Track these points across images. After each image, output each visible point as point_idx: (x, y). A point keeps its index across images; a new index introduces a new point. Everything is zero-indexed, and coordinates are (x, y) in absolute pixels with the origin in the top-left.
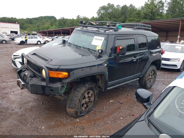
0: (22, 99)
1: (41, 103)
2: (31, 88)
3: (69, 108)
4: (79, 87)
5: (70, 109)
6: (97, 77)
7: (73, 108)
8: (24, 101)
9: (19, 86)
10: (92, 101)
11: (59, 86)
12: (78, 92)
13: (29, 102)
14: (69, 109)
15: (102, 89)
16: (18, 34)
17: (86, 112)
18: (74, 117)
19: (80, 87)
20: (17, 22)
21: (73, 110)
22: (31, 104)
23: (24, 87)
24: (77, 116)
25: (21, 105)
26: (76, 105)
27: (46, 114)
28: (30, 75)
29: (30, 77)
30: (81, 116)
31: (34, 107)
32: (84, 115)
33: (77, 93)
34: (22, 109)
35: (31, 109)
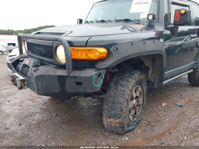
0: (22, 111)
1: (55, 115)
2: (37, 84)
3: (109, 118)
4: (123, 78)
5: (112, 119)
6: (146, 64)
7: (117, 116)
8: (25, 113)
9: (16, 84)
10: (140, 105)
11: (93, 74)
12: (122, 86)
13: (34, 114)
14: (109, 120)
15: (153, 84)
16: (16, 46)
17: (135, 124)
18: (116, 134)
19: (125, 78)
20: (14, 34)
21: (117, 121)
22: (37, 117)
23: (25, 85)
24: (124, 131)
25: (21, 119)
26: (122, 111)
27: (65, 131)
28: (34, 63)
29: (34, 66)
30: (129, 131)
31: (43, 121)
32: (133, 129)
33: (122, 89)
34: (23, 126)
35: (39, 125)
